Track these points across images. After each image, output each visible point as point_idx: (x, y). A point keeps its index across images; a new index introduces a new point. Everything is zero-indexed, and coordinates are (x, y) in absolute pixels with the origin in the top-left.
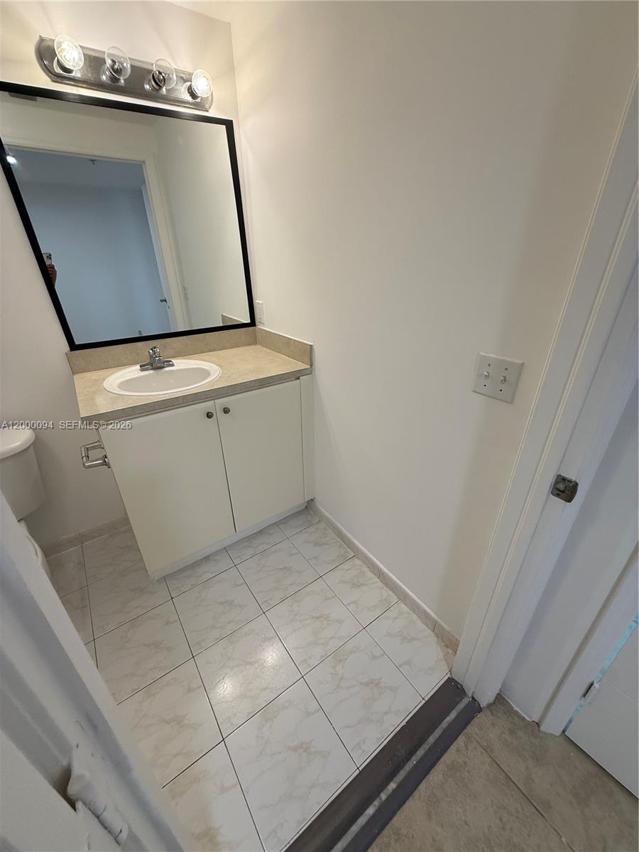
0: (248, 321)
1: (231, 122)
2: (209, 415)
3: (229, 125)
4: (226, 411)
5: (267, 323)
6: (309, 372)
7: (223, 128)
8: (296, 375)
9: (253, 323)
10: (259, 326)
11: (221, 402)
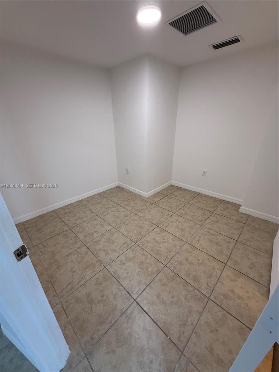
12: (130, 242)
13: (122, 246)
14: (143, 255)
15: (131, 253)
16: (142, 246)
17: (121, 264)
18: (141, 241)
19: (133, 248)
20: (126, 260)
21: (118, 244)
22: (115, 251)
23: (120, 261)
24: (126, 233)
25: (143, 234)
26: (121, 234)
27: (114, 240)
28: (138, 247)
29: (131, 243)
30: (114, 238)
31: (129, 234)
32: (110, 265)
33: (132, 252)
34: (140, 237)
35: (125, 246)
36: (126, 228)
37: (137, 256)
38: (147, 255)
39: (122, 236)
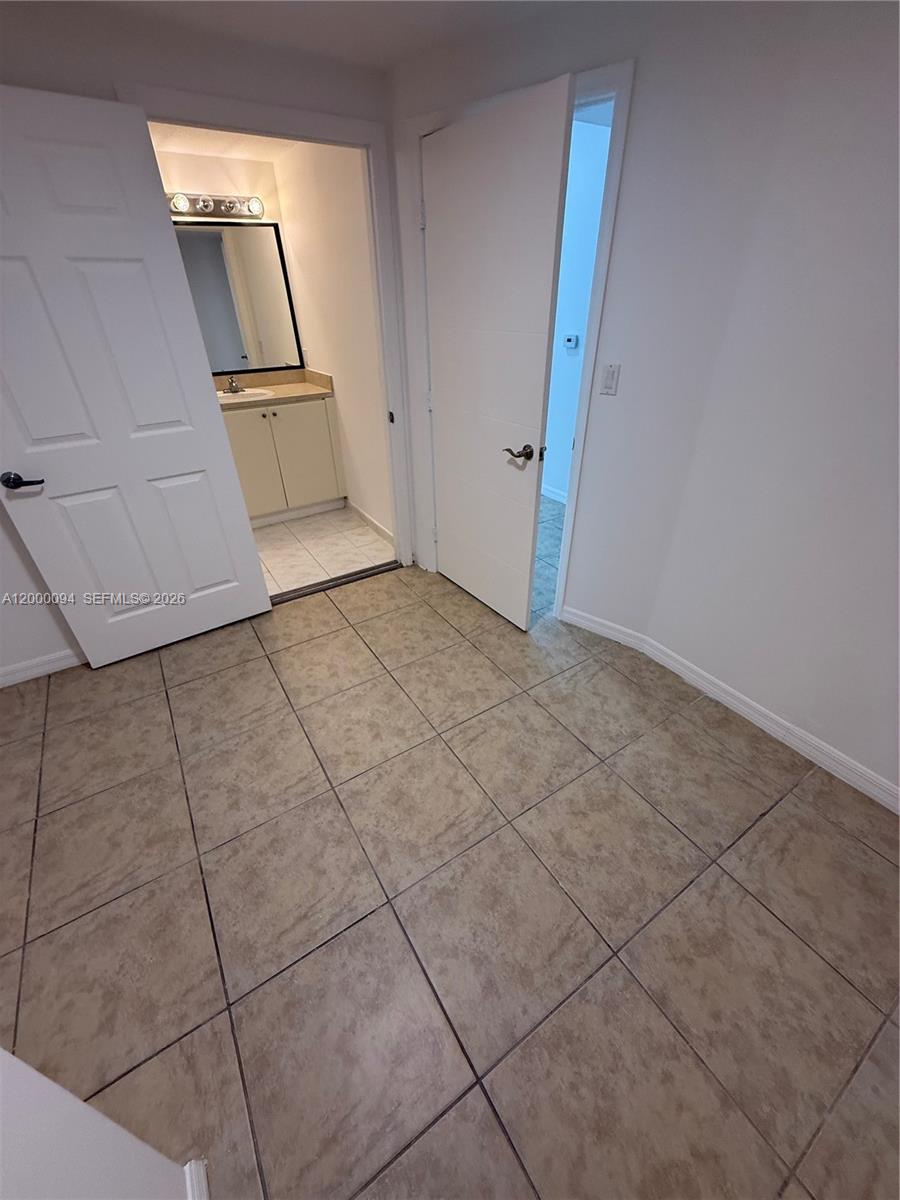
0: (299, 364)
1: (277, 225)
2: (264, 416)
3: (276, 226)
4: (275, 415)
5: (312, 366)
6: (332, 395)
7: (272, 228)
8: (322, 397)
9: (302, 366)
10: (307, 368)
11: (272, 409)
12: (455, 742)
13: (482, 733)
14: (430, 701)
15: (460, 710)
16: (423, 722)
17: (487, 690)
18: (420, 740)
19: (450, 724)
20: (472, 697)
21: (492, 741)
22: (502, 724)
23: (488, 697)
24: (464, 780)
25: (404, 762)
26: (483, 778)
27: (505, 758)
28: (436, 722)
29: (451, 740)
30: (506, 768)
31: (452, 773)
32: (513, 693)
33: (454, 713)
34: (418, 754)
35: (471, 734)
36: (457, 803)
37: (445, 701)
38: (419, 698)
39: (479, 771)
